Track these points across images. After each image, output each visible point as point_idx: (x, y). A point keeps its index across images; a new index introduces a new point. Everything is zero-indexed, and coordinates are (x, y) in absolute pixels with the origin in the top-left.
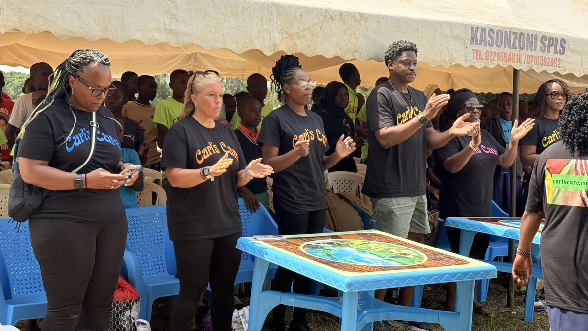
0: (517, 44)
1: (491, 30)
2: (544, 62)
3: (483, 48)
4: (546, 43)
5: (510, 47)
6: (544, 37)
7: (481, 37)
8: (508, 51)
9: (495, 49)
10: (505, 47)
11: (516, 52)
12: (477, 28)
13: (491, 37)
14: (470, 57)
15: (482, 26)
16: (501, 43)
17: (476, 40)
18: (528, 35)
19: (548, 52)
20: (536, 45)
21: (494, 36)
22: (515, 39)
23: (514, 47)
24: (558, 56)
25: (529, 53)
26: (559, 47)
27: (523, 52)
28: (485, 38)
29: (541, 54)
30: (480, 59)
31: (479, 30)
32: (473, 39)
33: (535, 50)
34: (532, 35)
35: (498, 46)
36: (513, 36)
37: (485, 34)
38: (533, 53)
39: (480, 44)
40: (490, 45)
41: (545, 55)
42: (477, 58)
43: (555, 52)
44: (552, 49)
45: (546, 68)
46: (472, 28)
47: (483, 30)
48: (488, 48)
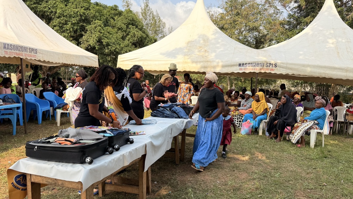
0: (21, 50)
1: (11, 45)
2: (31, 56)
3: (8, 50)
4: (31, 50)
5: (18, 51)
6: (30, 48)
7: (7, 47)
8: (18, 52)
9: (13, 51)
10: (17, 50)
11: (21, 52)
12: (6, 44)
13: (11, 47)
14: (4, 53)
15: (8, 43)
16: (15, 49)
17: (6, 48)
18: (24, 47)
19: (32, 53)
20: (27, 51)
21: (12, 47)
22: (20, 48)
23: (20, 51)
24: (35, 54)
25: (25, 53)
26: (35, 52)
27: (23, 53)
28: (9, 47)
29: (29, 53)
30: (7, 54)
31: (7, 45)
32: (5, 47)
33: (27, 52)
34: (26, 47)
35: (14, 50)
36: (19, 47)
37: (9, 46)
38: (26, 53)
40: (11, 50)
41: (31, 54)
43: (34, 53)
44: (33, 52)
45: (31, 58)
46: (4, 44)
47: (8, 45)
48: (10, 51)
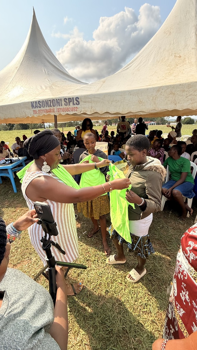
1: (39, 102)
2: (68, 110)
4: (67, 101)
5: (48, 107)
12: (33, 102)
14: (32, 113)
17: (34, 107)
20: (61, 103)
21: (41, 104)
23: (51, 106)
24: (76, 106)
25: (58, 107)
26: (75, 102)
27: (55, 108)
28: (37, 105)
29: (65, 107)
30: (36, 113)
34: (59, 99)
35: (43, 107)
36: (49, 102)
38: (61, 107)
39: (36, 108)
41: (68, 107)
42: (35, 113)
45: (69, 113)
46: (31, 102)
47: (36, 102)
48: (39, 109)
